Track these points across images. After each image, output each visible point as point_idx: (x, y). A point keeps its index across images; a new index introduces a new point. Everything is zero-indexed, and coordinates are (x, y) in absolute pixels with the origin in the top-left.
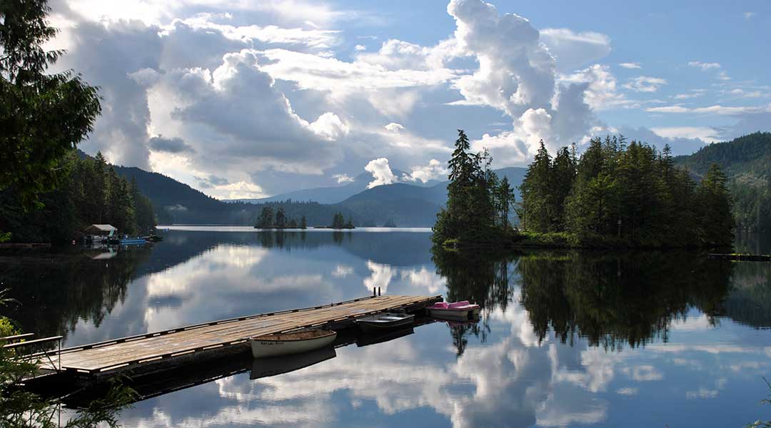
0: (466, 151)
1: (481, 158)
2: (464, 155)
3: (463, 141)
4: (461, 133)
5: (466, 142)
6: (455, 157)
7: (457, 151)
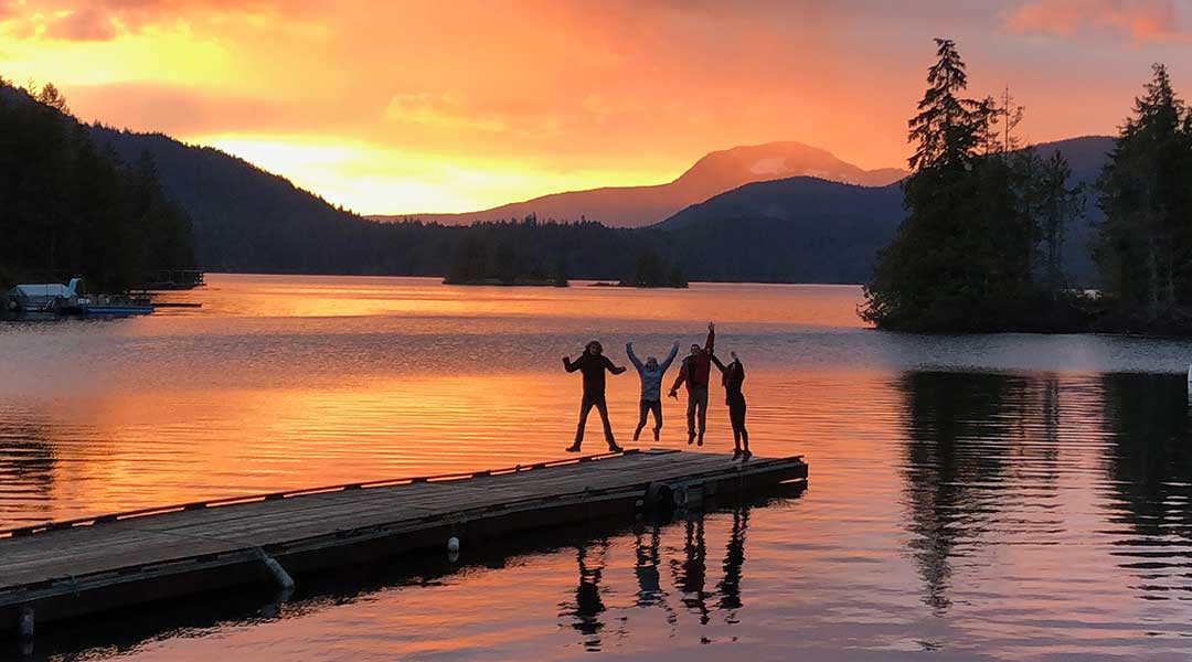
0: (958, 94)
1: (995, 112)
2: (951, 103)
3: (949, 69)
4: (945, 47)
5: (956, 71)
6: (927, 108)
7: (931, 95)
